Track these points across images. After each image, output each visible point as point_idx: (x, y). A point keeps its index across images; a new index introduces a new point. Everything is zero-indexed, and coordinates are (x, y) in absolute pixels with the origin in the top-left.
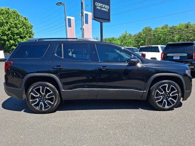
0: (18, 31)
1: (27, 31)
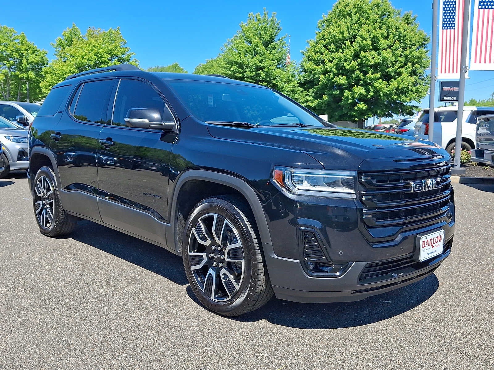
0: (378, 59)
1: (406, 56)
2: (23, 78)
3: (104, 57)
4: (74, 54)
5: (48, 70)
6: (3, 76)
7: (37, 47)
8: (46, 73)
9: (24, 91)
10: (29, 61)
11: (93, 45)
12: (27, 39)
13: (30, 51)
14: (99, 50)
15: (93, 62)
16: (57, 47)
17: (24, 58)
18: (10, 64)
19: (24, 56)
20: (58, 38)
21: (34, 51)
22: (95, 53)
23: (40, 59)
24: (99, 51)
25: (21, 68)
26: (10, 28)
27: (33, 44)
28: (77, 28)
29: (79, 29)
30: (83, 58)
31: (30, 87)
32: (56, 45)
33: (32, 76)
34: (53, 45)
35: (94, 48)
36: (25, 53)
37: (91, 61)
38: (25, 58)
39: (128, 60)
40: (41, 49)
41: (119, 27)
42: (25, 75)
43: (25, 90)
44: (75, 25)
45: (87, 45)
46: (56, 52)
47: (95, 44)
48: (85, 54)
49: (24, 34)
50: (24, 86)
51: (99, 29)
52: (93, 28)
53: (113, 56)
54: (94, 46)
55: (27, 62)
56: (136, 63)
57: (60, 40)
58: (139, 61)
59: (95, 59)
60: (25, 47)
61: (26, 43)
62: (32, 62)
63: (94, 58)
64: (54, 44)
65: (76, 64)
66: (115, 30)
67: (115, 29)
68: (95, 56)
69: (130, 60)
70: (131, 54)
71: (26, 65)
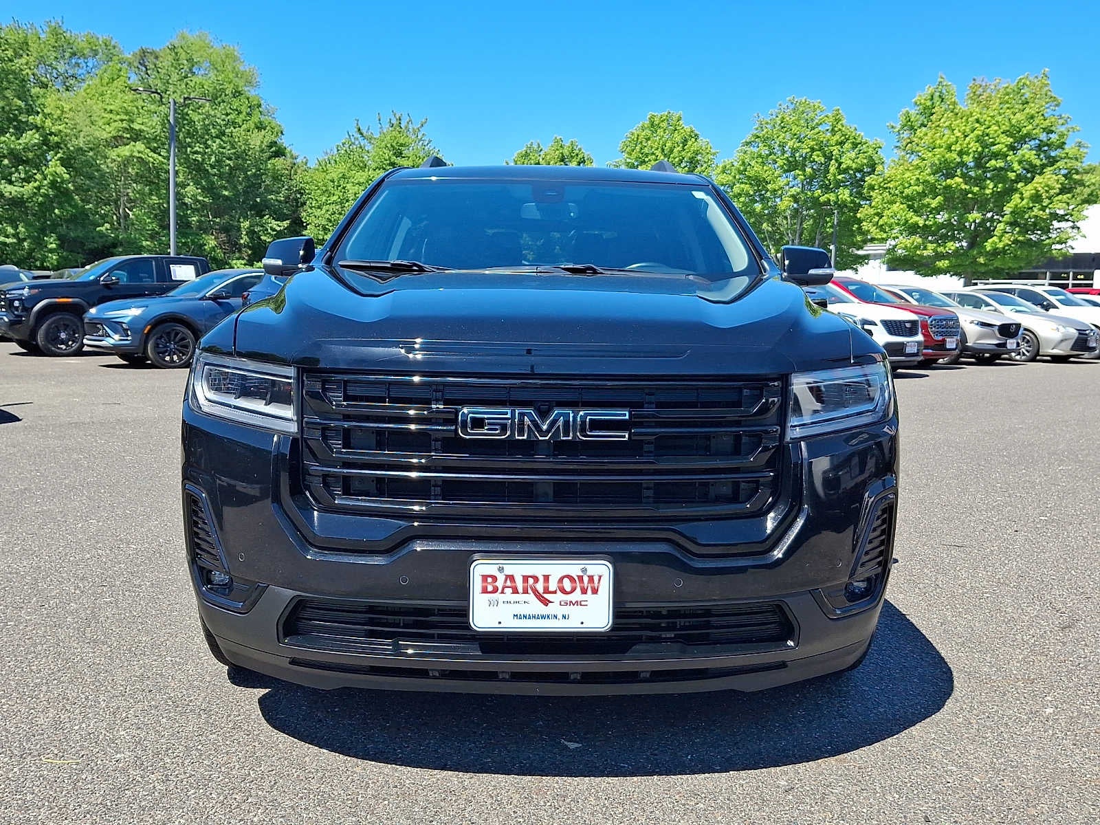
2: (828, 202)
3: (999, 144)
4: (932, 143)
5: (873, 183)
6: (790, 201)
7: (862, 135)
8: (872, 188)
9: (828, 230)
10: (844, 166)
11: (976, 117)
12: (844, 122)
13: (848, 146)
14: (988, 128)
15: (971, 155)
16: (901, 132)
17: (833, 162)
18: (805, 176)
19: (833, 158)
20: (904, 111)
21: (855, 145)
22: (978, 136)
23: (865, 161)
24: (987, 131)
25: (827, 182)
26: (813, 103)
27: (856, 129)
28: (950, 83)
29: (955, 86)
30: (949, 149)
31: (839, 222)
32: (900, 126)
33: (844, 197)
34: (893, 127)
35: (977, 125)
36: (836, 151)
37: (968, 154)
38: (837, 160)
39: (1061, 146)
40: (869, 138)
41: (1047, 69)
42: (832, 197)
43: (831, 227)
44: (943, 78)
45: (963, 120)
46: (898, 141)
47: (979, 115)
48: (955, 139)
49: (840, 112)
50: (828, 219)
51: (998, 81)
52: (983, 80)
53: (1023, 140)
54: (978, 121)
55: (838, 167)
56: (1081, 150)
57: (908, 115)
58: (1089, 145)
59: (975, 150)
60: (837, 137)
61: (840, 130)
62: (849, 168)
63: (975, 146)
64: (894, 125)
65: (933, 165)
66: (1037, 77)
67: (1036, 75)
68: (977, 144)
69: (1065, 143)
70: (1069, 131)
71: (835, 175)
